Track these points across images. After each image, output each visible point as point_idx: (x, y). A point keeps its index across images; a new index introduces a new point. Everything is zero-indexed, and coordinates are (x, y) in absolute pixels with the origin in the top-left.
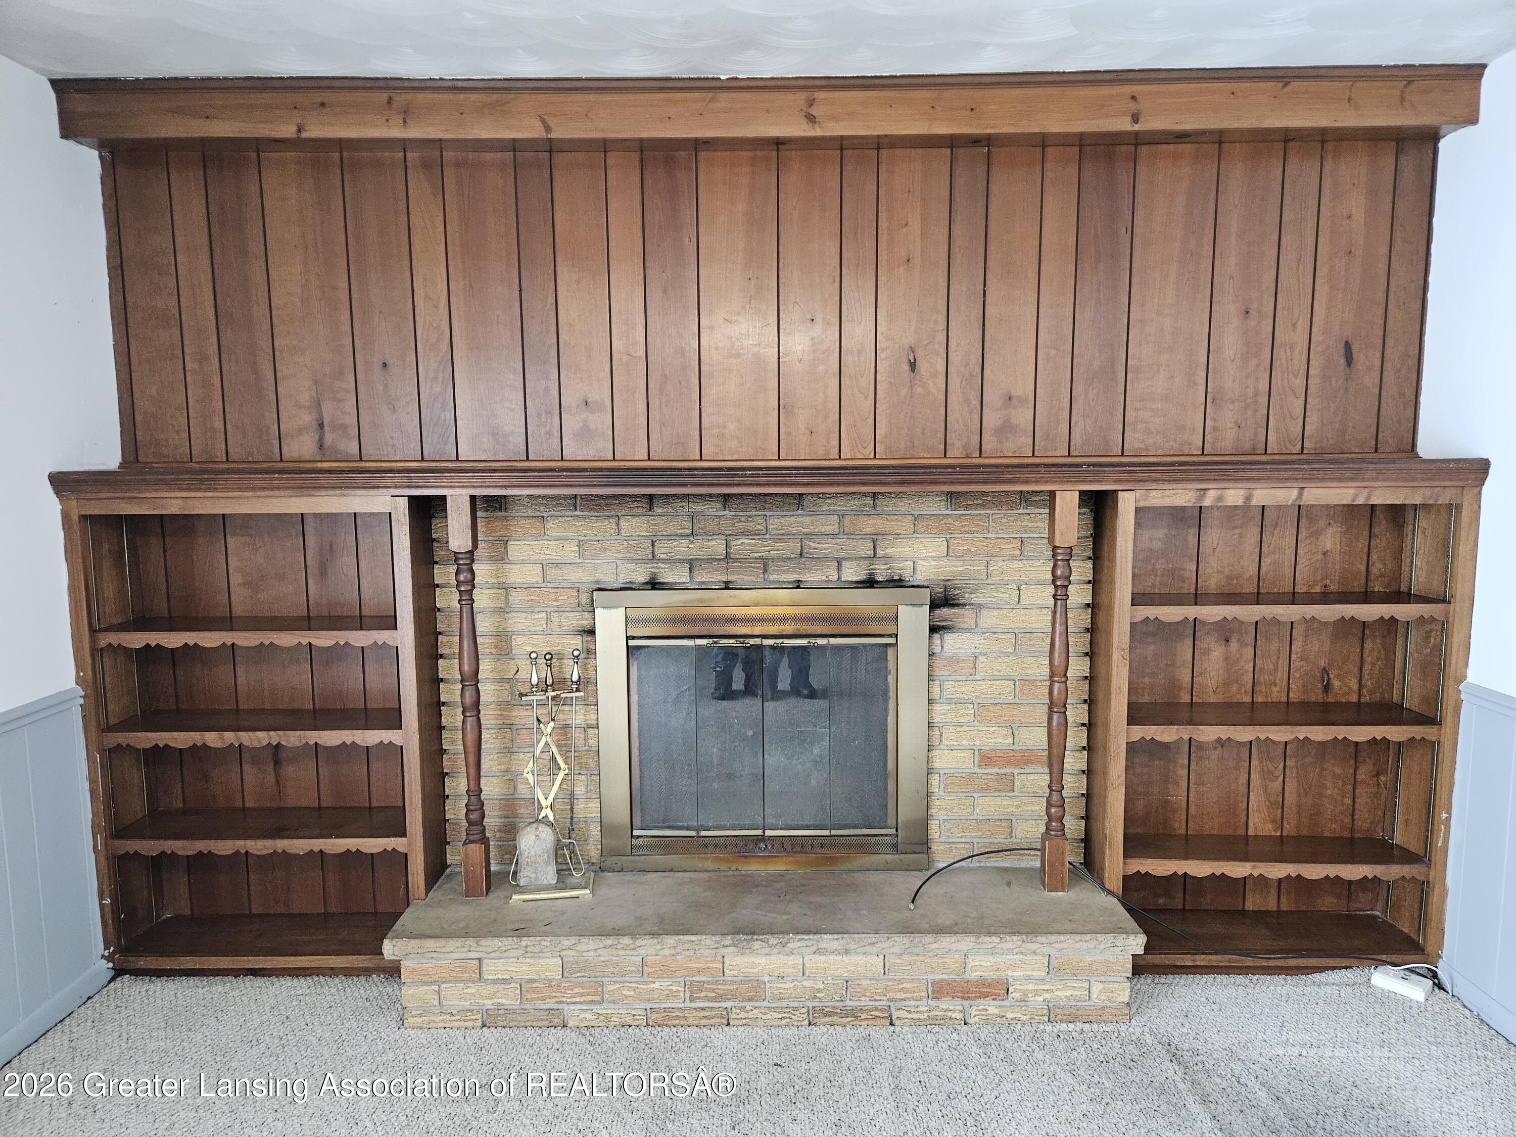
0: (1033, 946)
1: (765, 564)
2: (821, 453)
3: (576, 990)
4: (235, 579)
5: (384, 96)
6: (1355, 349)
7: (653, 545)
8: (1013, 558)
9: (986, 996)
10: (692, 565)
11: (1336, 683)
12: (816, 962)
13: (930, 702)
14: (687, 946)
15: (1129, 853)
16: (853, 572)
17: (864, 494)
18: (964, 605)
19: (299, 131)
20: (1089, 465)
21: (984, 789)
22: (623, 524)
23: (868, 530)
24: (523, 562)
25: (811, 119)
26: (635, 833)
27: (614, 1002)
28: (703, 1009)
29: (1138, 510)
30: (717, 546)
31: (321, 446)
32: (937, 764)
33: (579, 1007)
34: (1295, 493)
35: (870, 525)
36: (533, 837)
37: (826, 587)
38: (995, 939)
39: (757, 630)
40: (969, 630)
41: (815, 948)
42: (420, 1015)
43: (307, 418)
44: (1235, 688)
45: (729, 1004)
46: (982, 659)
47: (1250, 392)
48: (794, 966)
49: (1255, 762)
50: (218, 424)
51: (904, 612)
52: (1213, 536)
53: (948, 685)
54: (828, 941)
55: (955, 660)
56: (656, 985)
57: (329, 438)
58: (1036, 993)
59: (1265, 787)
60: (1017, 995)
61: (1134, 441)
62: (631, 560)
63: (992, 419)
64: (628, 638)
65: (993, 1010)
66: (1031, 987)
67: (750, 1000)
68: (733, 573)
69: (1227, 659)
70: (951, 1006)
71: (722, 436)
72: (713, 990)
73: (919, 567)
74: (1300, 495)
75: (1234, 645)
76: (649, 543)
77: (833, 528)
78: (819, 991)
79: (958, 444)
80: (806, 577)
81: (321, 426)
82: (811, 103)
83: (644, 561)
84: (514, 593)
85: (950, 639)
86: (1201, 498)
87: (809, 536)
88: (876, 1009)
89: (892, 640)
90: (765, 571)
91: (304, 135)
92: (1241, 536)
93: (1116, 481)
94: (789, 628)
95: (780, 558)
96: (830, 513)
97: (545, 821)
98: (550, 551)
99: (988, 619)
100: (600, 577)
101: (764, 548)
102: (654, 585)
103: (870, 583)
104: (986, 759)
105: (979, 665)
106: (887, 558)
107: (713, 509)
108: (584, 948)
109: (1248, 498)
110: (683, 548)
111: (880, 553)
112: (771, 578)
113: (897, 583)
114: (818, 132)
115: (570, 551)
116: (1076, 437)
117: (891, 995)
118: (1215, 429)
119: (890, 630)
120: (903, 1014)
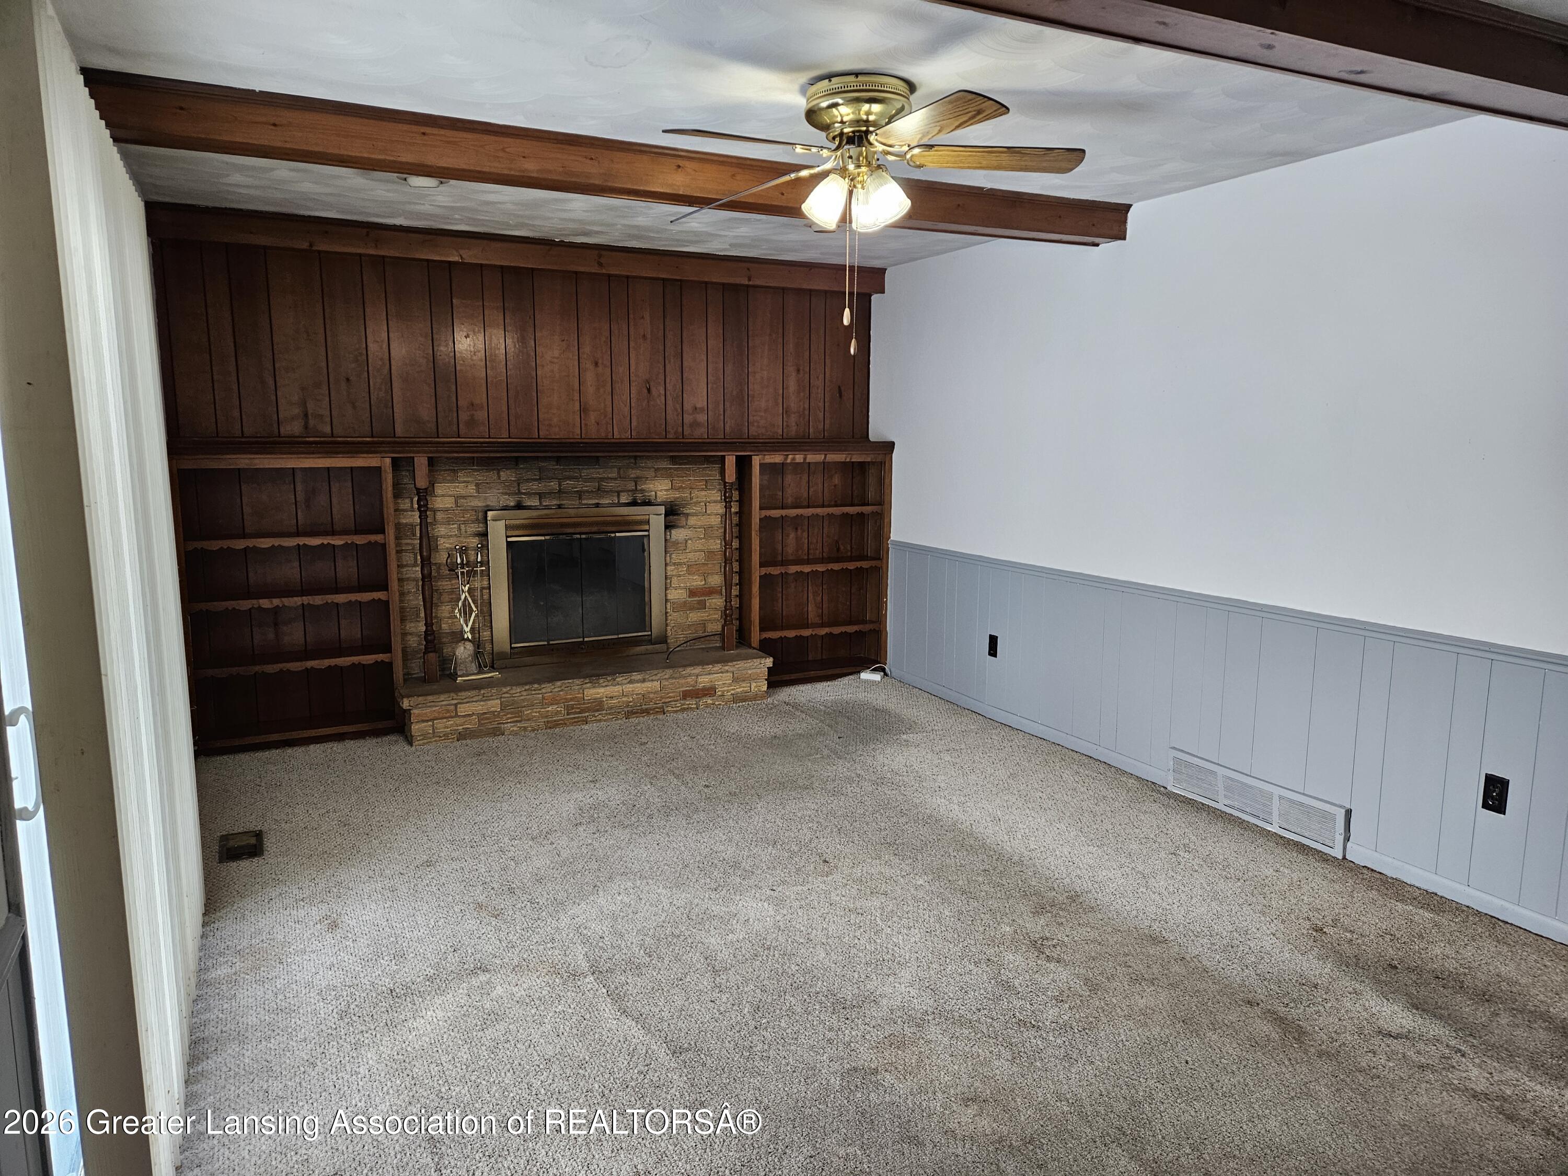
0: (726, 668)
1: (580, 494)
2: (603, 435)
3: (509, 716)
4: (247, 510)
5: (365, 231)
6: (842, 388)
7: (519, 485)
8: (703, 490)
9: (705, 695)
10: (541, 496)
11: (842, 547)
12: (629, 688)
13: (666, 565)
14: (568, 685)
15: (762, 629)
16: (624, 499)
17: (630, 457)
18: (678, 514)
19: (311, 245)
20: (739, 443)
21: (692, 609)
22: (502, 473)
23: (632, 476)
24: (443, 496)
25: (600, 265)
26: (513, 646)
27: (529, 720)
28: (574, 718)
29: (760, 464)
30: (554, 485)
31: (306, 427)
32: (669, 597)
33: (509, 725)
34: (823, 457)
35: (633, 473)
36: (463, 648)
37: (613, 505)
38: (711, 666)
39: (578, 530)
40: (682, 527)
41: (629, 680)
42: (422, 740)
43: (296, 411)
44: (800, 552)
45: (587, 714)
46: (690, 542)
47: (801, 410)
48: (618, 691)
49: (810, 588)
50: (236, 413)
51: (653, 519)
52: (789, 479)
53: (673, 556)
54: (636, 676)
55: (676, 543)
56: (550, 709)
57: (312, 422)
58: (728, 691)
59: (815, 599)
60: (719, 693)
61: (753, 431)
62: (506, 494)
63: (688, 419)
64: (507, 537)
65: (710, 701)
66: (726, 689)
67: (598, 710)
68: (563, 500)
69: (797, 538)
70: (691, 702)
71: (550, 425)
72: (579, 708)
73: (658, 495)
74: (825, 458)
75: (799, 532)
76: (516, 484)
77: (614, 475)
78: (630, 702)
79: (672, 432)
80: (602, 501)
81: (306, 415)
82: (600, 256)
83: (516, 494)
84: (438, 514)
85: (674, 532)
86: (786, 459)
87: (602, 479)
88: (657, 708)
89: (646, 533)
90: (580, 498)
91: (315, 248)
92: (801, 478)
93: (751, 451)
94: (595, 529)
95: (587, 491)
96: (612, 467)
97: (468, 639)
98: (460, 489)
99: (692, 521)
100: (489, 503)
101: (580, 486)
102: (519, 506)
103: (634, 503)
104: (692, 593)
105: (689, 545)
106: (642, 491)
107: (551, 465)
108: (514, 692)
109: (805, 459)
110: (535, 486)
111: (639, 488)
112: (583, 502)
113: (648, 503)
114: (604, 271)
115: (471, 489)
116: (727, 428)
117: (663, 701)
118: (787, 426)
119: (646, 527)
120: (670, 709)
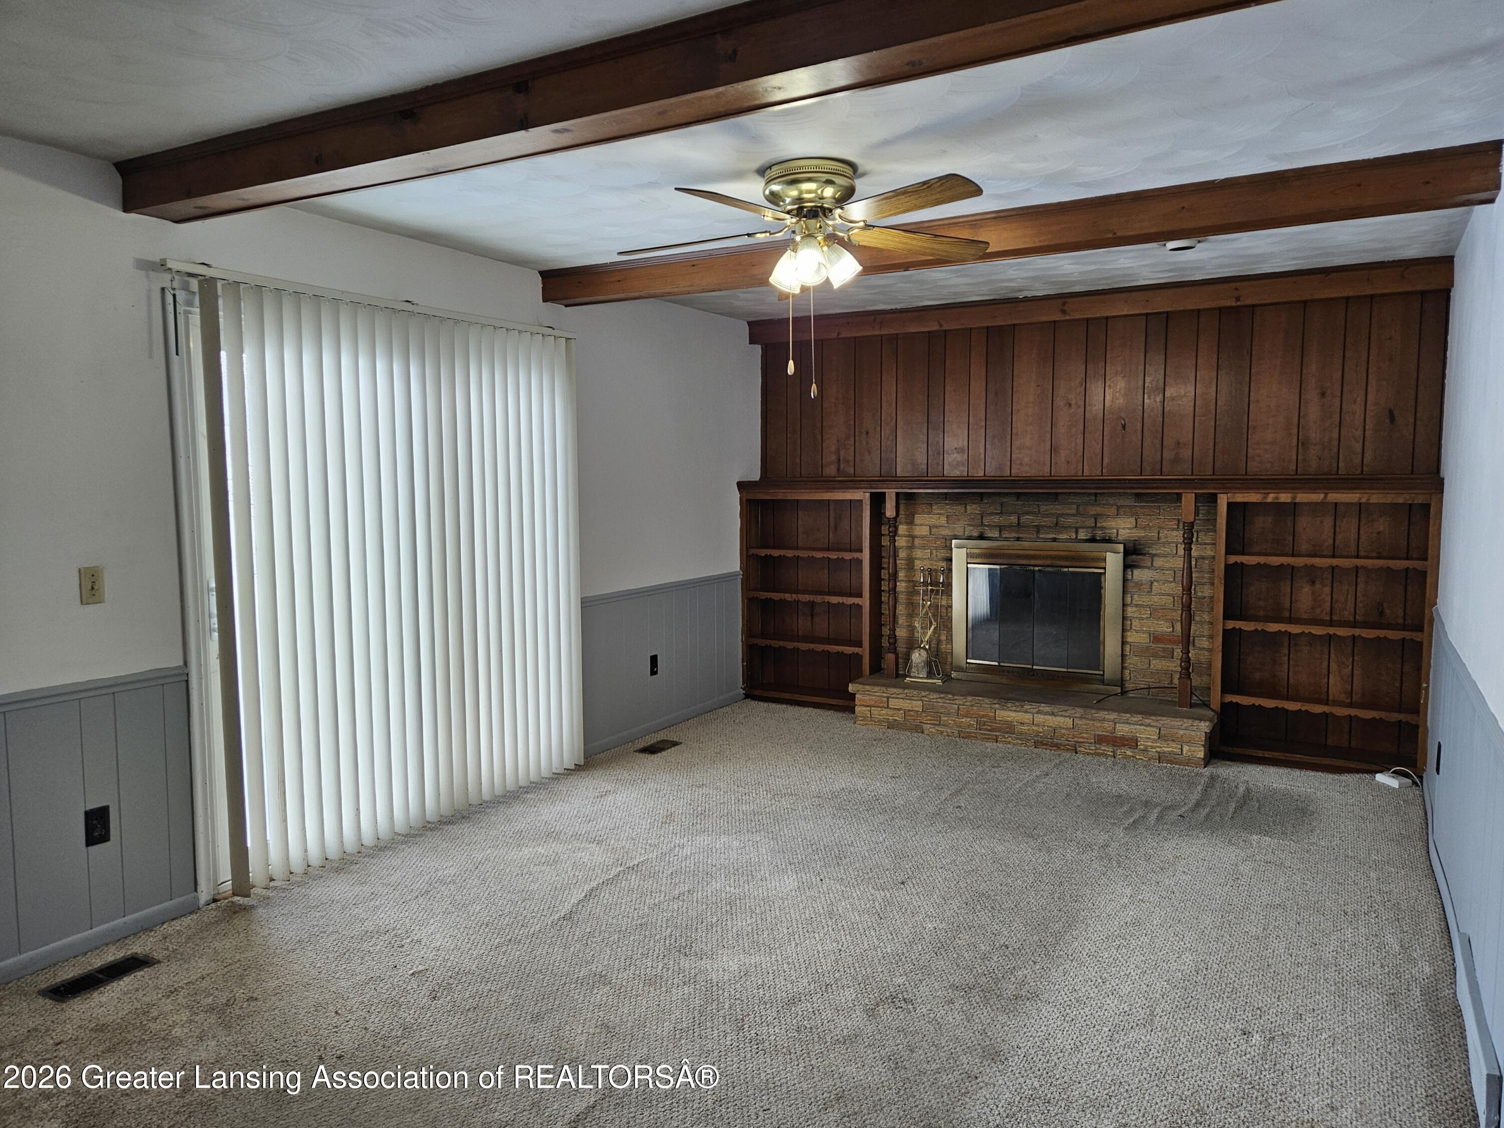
0: (1148, 721)
1: (1038, 529)
2: (1073, 473)
3: (929, 718)
4: (800, 529)
5: (873, 317)
6: (1396, 413)
7: (982, 518)
8: (1174, 529)
9: (1124, 745)
10: (1001, 528)
11: (1388, 612)
12: (1039, 718)
13: (1124, 605)
14: (977, 701)
15: (1225, 690)
16: (1082, 535)
17: (1090, 494)
18: (1144, 554)
19: (838, 335)
20: (1199, 479)
21: (1155, 656)
22: (968, 507)
23: (1092, 513)
24: (921, 525)
25: (1064, 312)
26: (969, 661)
27: (944, 725)
28: (985, 734)
29: (1229, 504)
30: (1013, 519)
31: (838, 470)
32: (1129, 639)
33: (929, 726)
34: (1322, 496)
35: (1093, 510)
36: (917, 654)
37: (1070, 540)
38: (1129, 715)
39: (1032, 562)
40: (1148, 568)
41: (1037, 710)
42: (862, 720)
43: (834, 457)
44: (1318, 610)
45: (998, 734)
46: (1155, 584)
47: (1326, 439)
48: (1029, 719)
49: (1332, 656)
50: (798, 460)
51: (1110, 556)
52: (1304, 522)
53: (1136, 597)
54: (1044, 708)
55: (1139, 584)
56: (963, 720)
57: (842, 466)
58: (1152, 747)
59: (1340, 671)
60: (1142, 747)
61: (1253, 466)
62: (970, 525)
63: (1168, 455)
64: (968, 563)
65: (1129, 753)
66: (1149, 744)
67: (1007, 733)
68: (1021, 533)
69: (1313, 593)
70: (1109, 750)
71: (1021, 464)
72: (990, 726)
73: (1120, 533)
74: (1325, 497)
75: (1318, 586)
76: (979, 517)
77: (1074, 511)
78: (1041, 732)
79: (1148, 468)
80: (1060, 537)
81: (839, 461)
82: (1064, 304)
83: (978, 526)
84: (916, 540)
85: (1136, 572)
86: (1265, 498)
87: (1062, 515)
88: (1068, 745)
89: (1102, 571)
90: (1038, 532)
91: (840, 336)
92: (1322, 522)
93: (1215, 489)
94: (1048, 562)
95: (1045, 526)
96: (1073, 503)
97: (924, 648)
98: (932, 519)
99: (1158, 562)
100: (956, 533)
101: (1037, 521)
102: (981, 537)
103: (1093, 540)
104: (1156, 638)
105: (1154, 588)
106: (1103, 528)
107: (1011, 501)
108: (932, 697)
109: (1294, 498)
110: (996, 519)
111: (1099, 525)
112: (1041, 536)
113: (1109, 541)
114: (1068, 318)
115: (943, 520)
116: (1217, 465)
117: (1076, 739)
118: (1304, 460)
119: (1102, 565)
120: (1083, 749)
